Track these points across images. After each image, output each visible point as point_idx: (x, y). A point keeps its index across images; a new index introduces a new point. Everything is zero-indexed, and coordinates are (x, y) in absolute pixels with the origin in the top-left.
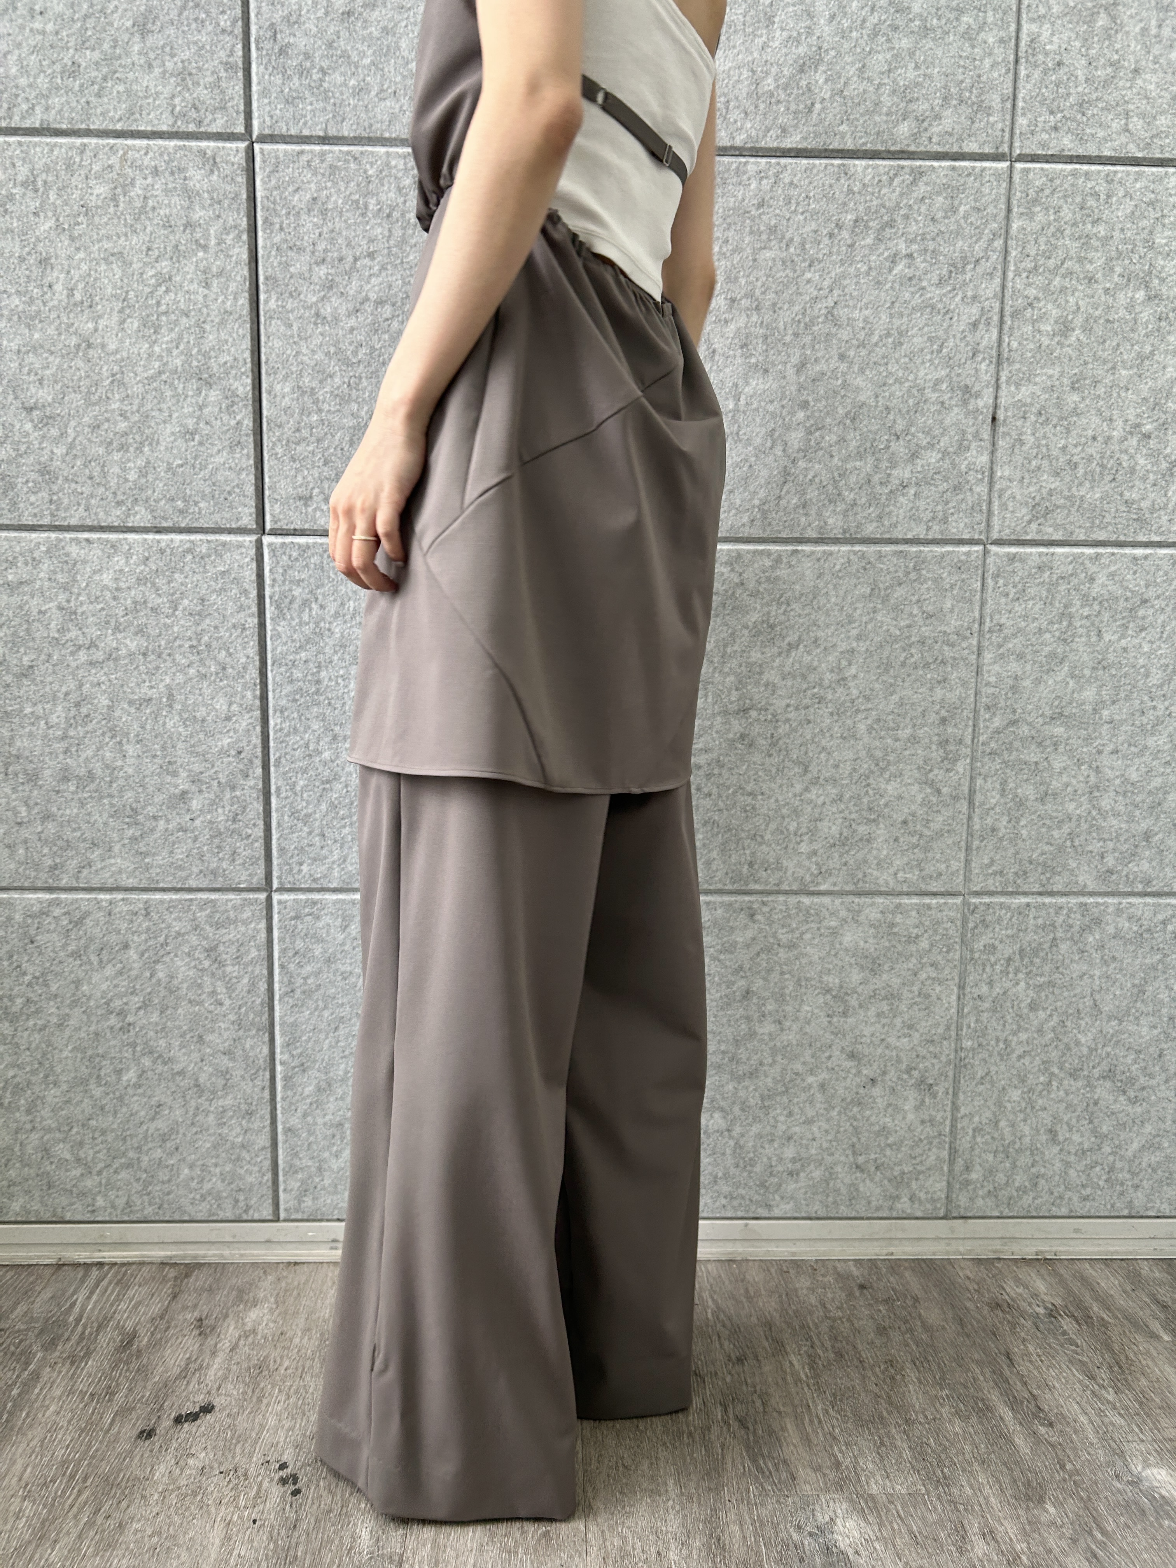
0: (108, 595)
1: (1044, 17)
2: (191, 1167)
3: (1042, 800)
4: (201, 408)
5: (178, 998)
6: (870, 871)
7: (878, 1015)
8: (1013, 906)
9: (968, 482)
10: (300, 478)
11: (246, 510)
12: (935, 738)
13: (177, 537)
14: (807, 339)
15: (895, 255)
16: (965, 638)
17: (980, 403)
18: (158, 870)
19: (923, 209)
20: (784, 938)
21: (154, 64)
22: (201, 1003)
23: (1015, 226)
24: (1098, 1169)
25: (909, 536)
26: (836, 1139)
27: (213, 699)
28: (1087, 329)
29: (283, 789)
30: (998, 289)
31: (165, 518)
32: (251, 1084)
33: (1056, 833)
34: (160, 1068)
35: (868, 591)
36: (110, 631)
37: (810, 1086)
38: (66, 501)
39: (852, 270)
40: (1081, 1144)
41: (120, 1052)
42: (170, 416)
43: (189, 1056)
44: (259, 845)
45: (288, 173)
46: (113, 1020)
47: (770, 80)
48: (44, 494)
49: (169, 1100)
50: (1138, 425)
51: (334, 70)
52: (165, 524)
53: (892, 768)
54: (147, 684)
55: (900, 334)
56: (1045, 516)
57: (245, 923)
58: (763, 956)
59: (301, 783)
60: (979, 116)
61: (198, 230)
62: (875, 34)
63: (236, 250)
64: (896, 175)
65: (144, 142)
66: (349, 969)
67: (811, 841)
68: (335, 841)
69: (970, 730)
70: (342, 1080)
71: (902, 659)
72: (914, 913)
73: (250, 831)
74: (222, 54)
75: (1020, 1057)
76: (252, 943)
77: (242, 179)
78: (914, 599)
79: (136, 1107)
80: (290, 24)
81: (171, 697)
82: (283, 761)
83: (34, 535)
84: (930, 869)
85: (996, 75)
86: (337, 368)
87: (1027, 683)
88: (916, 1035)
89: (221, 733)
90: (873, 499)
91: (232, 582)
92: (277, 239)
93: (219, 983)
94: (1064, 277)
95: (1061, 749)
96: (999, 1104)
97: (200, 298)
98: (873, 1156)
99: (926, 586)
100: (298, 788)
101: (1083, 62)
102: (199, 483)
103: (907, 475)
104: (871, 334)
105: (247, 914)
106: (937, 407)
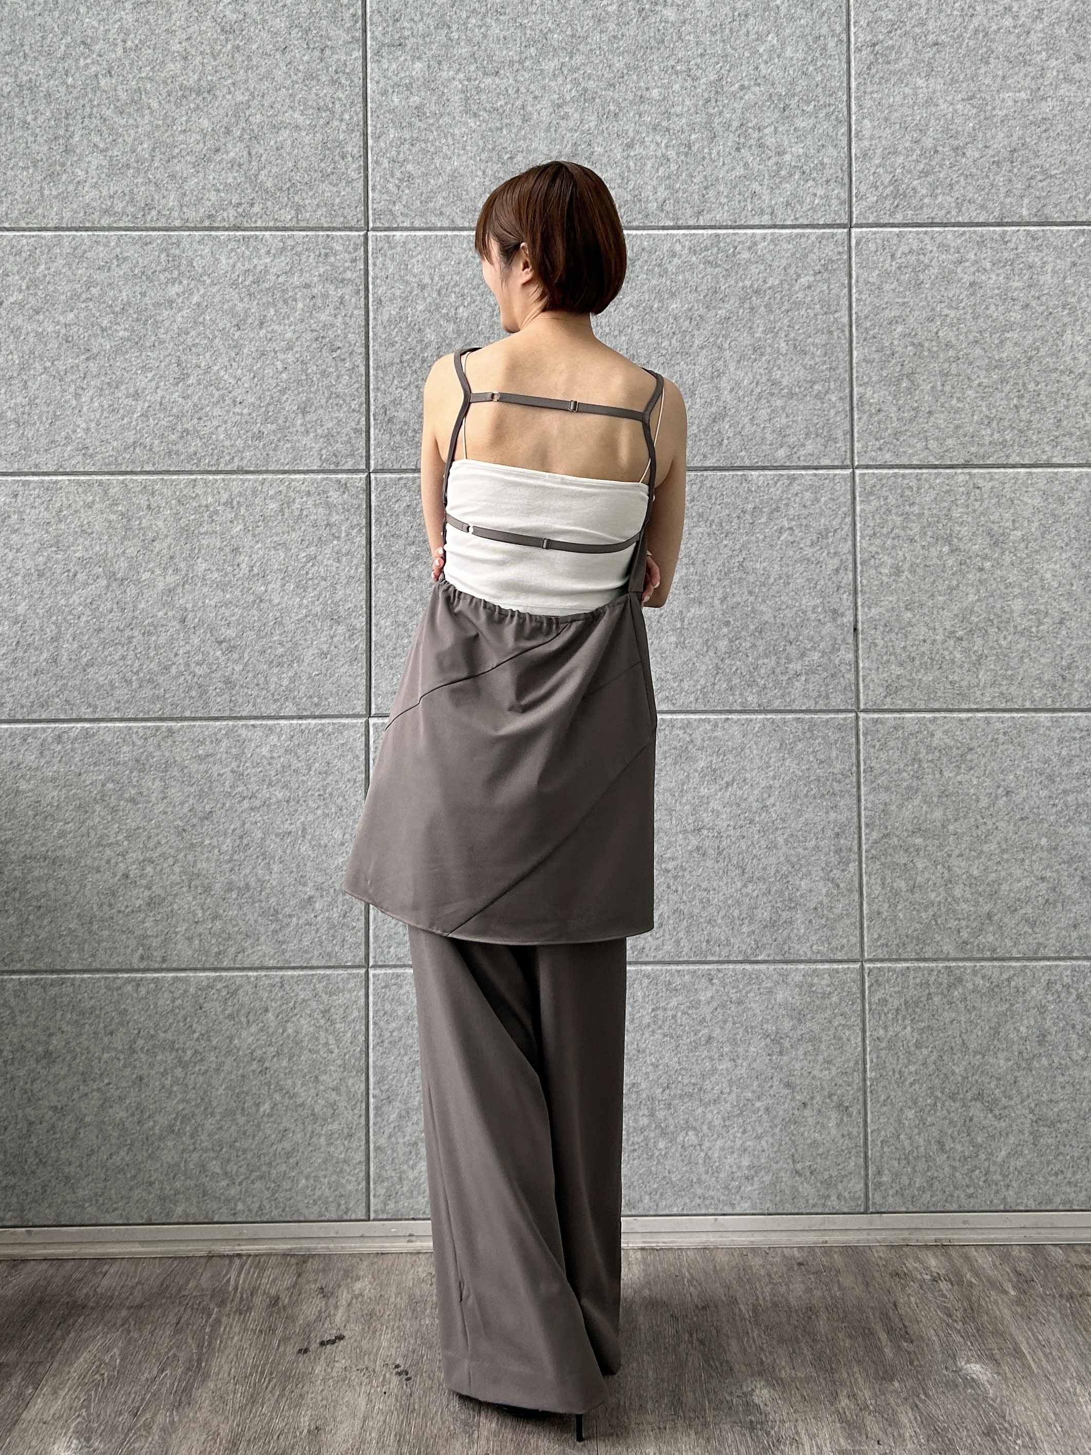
0: (265, 762)
1: (867, 383)
2: (307, 1178)
3: (912, 891)
4: (332, 638)
5: (301, 1048)
6: (793, 945)
7: (805, 1054)
8: (897, 969)
9: (841, 671)
11: (359, 703)
12: (832, 848)
13: (313, 722)
14: (726, 582)
15: (781, 528)
16: (847, 777)
17: (845, 620)
18: (290, 954)
19: (798, 499)
20: (734, 997)
21: (310, 431)
22: (317, 1052)
23: (858, 509)
24: (977, 1172)
25: (804, 708)
26: (779, 1150)
28: (913, 571)
30: (851, 547)
31: (305, 710)
32: (352, 1113)
33: (923, 915)
34: (287, 1101)
35: (779, 745)
36: (265, 786)
37: (758, 1110)
38: (240, 700)
39: (753, 538)
40: (963, 1152)
41: (259, 1089)
42: (312, 643)
43: (308, 1092)
44: (361, 934)
45: (391, 491)
46: (255, 1065)
47: (694, 427)
48: (226, 697)
49: (293, 1127)
50: (954, 632)
52: (305, 713)
53: (804, 870)
54: (289, 821)
55: (788, 577)
56: (896, 693)
57: (350, 991)
58: (720, 1010)
60: (829, 444)
61: (334, 527)
62: (759, 399)
63: (358, 539)
64: (778, 480)
65: (302, 476)
67: (750, 923)
69: (856, 841)
71: (805, 792)
72: (826, 976)
73: (354, 924)
74: (353, 424)
75: (911, 1084)
76: (354, 1007)
77: (363, 496)
78: (810, 750)
79: (268, 1132)
80: (395, 405)
81: (304, 830)
83: (218, 723)
84: (835, 943)
85: (838, 419)
87: (893, 807)
88: (834, 1069)
89: (337, 854)
90: (777, 683)
91: (349, 751)
92: (384, 531)
93: (331, 1036)
94: (894, 539)
95: (921, 853)
96: (899, 1121)
97: (334, 569)
98: (808, 1164)
99: (817, 741)
101: (895, 409)
102: (328, 686)
103: (799, 668)
104: (769, 578)
105: (351, 985)
106: (817, 623)
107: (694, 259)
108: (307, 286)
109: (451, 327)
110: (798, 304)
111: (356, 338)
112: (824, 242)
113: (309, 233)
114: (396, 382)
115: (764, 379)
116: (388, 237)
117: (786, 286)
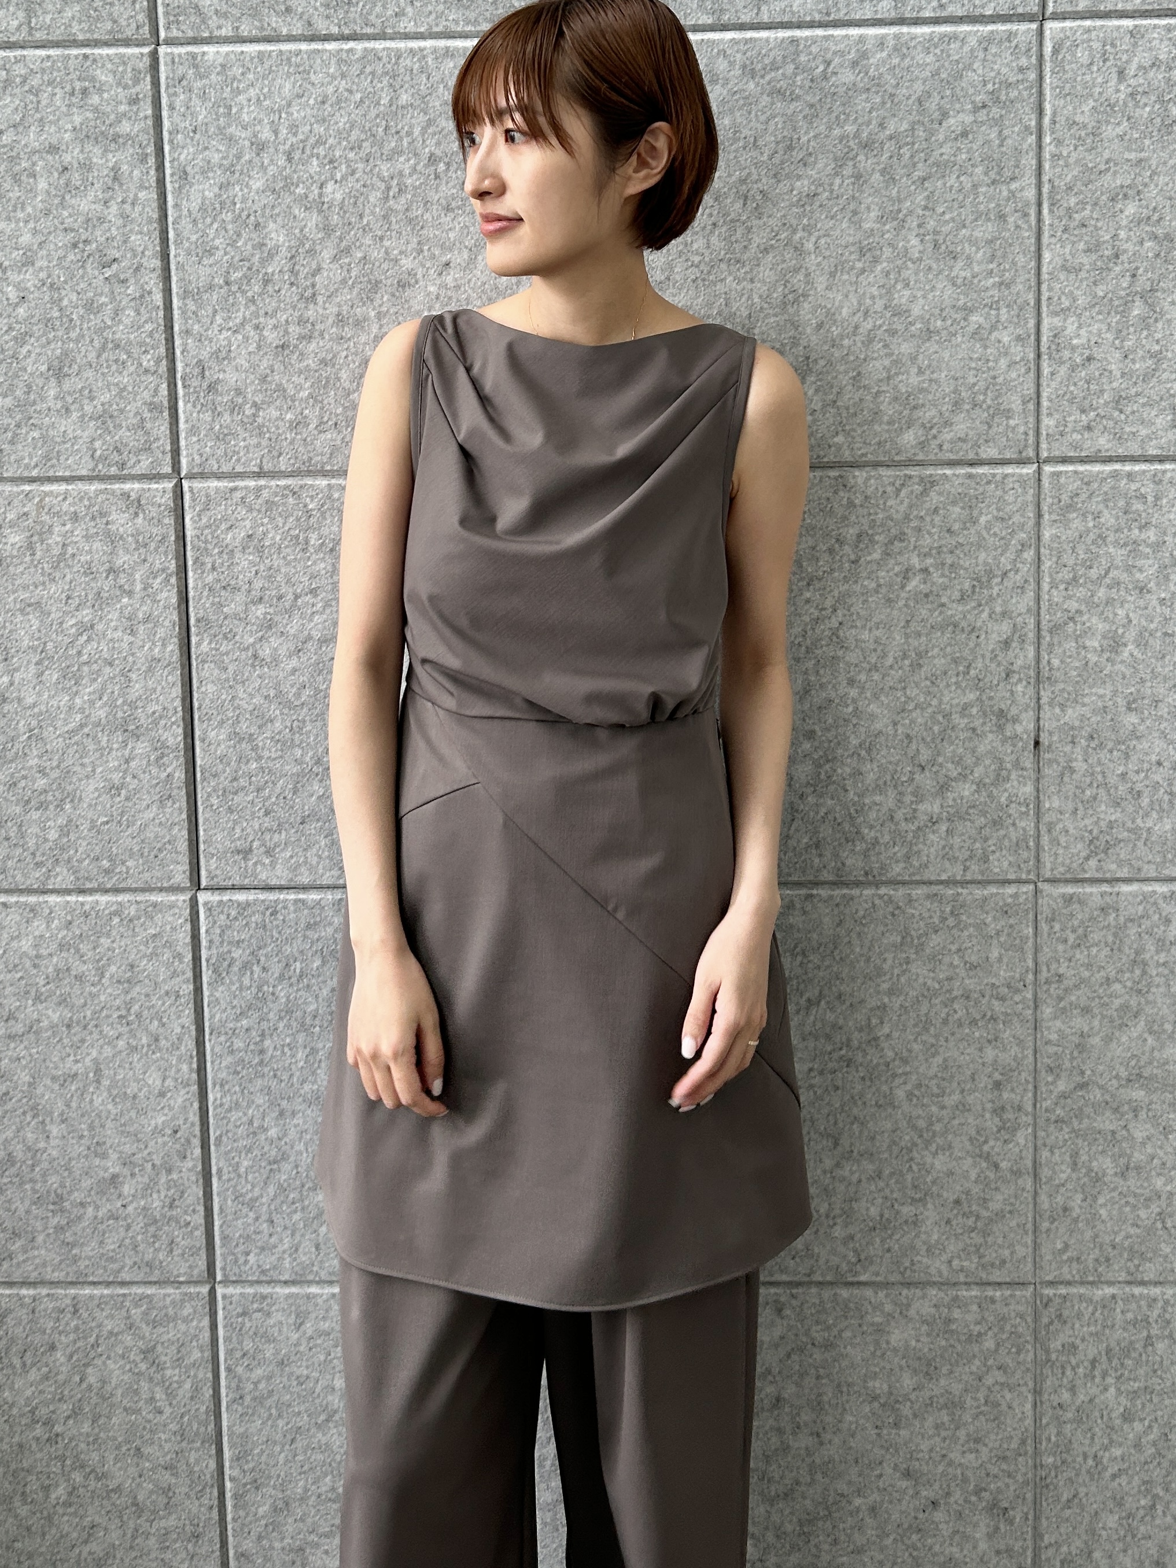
0: (28, 964)
1: (1069, 309)
3: (1122, 1176)
4: (127, 761)
5: (112, 1405)
6: (919, 1258)
7: (937, 1427)
8: (1095, 1298)
9: (1010, 816)
10: (238, 830)
11: (180, 868)
12: (989, 1106)
13: (103, 899)
14: (810, 664)
15: (907, 570)
16: (1017, 991)
17: (1019, 729)
18: (87, 1263)
19: (937, 519)
20: (819, 1336)
21: (72, 408)
22: (138, 1411)
23: (1047, 534)
25: (944, 877)
27: (145, 1073)
28: (1142, 643)
29: (225, 1170)
30: (1031, 603)
31: (89, 879)
32: (197, 1503)
33: (1143, 1214)
34: (92, 1484)
35: (899, 939)
36: (30, 1002)
37: (858, 1510)
39: (857, 588)
41: (48, 1466)
42: (94, 771)
43: (126, 1471)
44: (200, 1233)
45: (218, 511)
46: (39, 1430)
49: (103, 1521)
51: (269, 404)
52: (88, 885)
53: (940, 1141)
54: (72, 1058)
55: (919, 655)
56: (1106, 851)
57: (186, 1320)
58: (795, 1357)
59: (246, 1163)
60: (996, 420)
61: (122, 575)
62: (870, 340)
63: (165, 595)
64: (903, 485)
65: (63, 487)
66: (305, 1372)
67: (847, 1225)
68: (285, 1228)
69: (1030, 1095)
70: (302, 1499)
71: (943, 1015)
72: (975, 1308)
73: (188, 1218)
74: (146, 395)
75: (1114, 1476)
76: (194, 1343)
77: (169, 521)
78: (954, 948)
79: (66, 1528)
80: (220, 361)
81: (98, 1071)
82: (225, 1139)
84: (990, 1256)
85: (1014, 375)
86: (278, 712)
88: (984, 1451)
89: (155, 1110)
90: (898, 837)
91: (164, 946)
92: (210, 578)
93: (157, 1389)
94: (1109, 587)
95: (1143, 1115)
96: (1092, 1532)
97: (125, 645)
99: (966, 933)
100: (242, 1170)
101: (1118, 355)
102: (126, 841)
103: (936, 809)
104: (884, 656)
105: (187, 1310)
106: (969, 734)
107: (751, 85)
108: (53, 149)
109: (313, 220)
110: (943, 167)
111: (144, 242)
112: (993, 49)
113: (52, 52)
114: (219, 320)
115: (879, 305)
116: (194, 56)
117: (921, 133)
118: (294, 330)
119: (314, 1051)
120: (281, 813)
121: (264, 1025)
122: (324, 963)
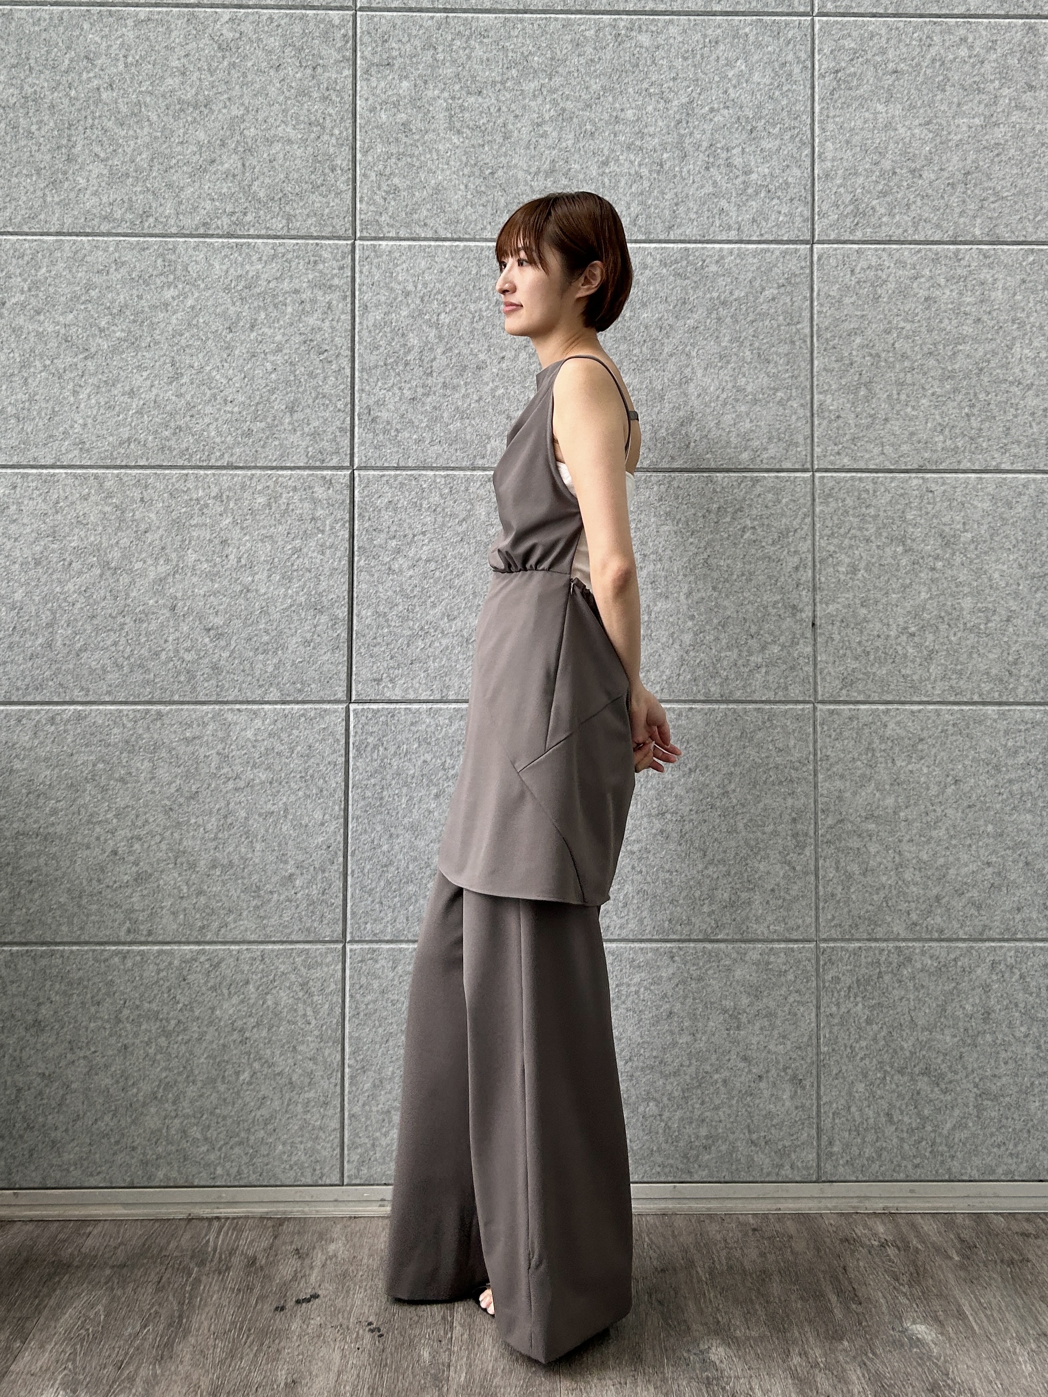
0: (250, 744)
1: (827, 391)
2: (284, 1144)
3: (864, 875)
4: (315, 627)
5: (280, 1019)
6: (751, 925)
7: (761, 1029)
8: (850, 949)
9: (800, 664)
10: (375, 667)
11: (340, 689)
12: (790, 832)
13: (296, 707)
14: (692, 578)
15: (744, 527)
16: (804, 765)
17: (804, 616)
18: (272, 929)
19: (760, 501)
20: (695, 974)
21: (297, 429)
23: (817, 510)
24: (924, 1143)
25: (764, 699)
26: (736, 1121)
27: (313, 811)
28: (868, 569)
29: (356, 871)
30: (810, 547)
31: (289, 695)
32: (328, 1082)
33: (875, 897)
34: (266, 1070)
35: (739, 734)
36: (249, 768)
37: (716, 1082)
38: (227, 686)
39: (718, 536)
40: (910, 1124)
41: (240, 1058)
42: (296, 632)
43: (286, 1061)
44: (339, 910)
45: (373, 488)
46: (235, 1036)
47: (663, 430)
48: (214, 682)
49: (271, 1095)
50: (906, 628)
51: (404, 430)
52: (288, 699)
53: (762, 853)
54: (272, 802)
55: (750, 574)
56: (851, 685)
57: (328, 965)
59: (368, 867)
60: (791, 448)
61: (319, 521)
62: (725, 404)
63: (341, 533)
64: (742, 481)
65: (289, 472)
66: (396, 997)
67: (710, 905)
68: (389, 907)
69: (812, 826)
70: (391, 1079)
71: (764, 779)
72: (782, 955)
73: (333, 901)
74: (338, 423)
75: (862, 1059)
76: (332, 980)
77: (347, 492)
78: (770, 739)
79: (248, 1099)
80: (379, 406)
81: (286, 810)
82: (357, 852)
83: (205, 707)
84: (791, 923)
85: (800, 424)
86: (401, 600)
87: (848, 794)
88: (789, 1043)
89: (318, 834)
90: (739, 675)
91: (330, 735)
92: (366, 525)
93: (309, 1008)
94: (851, 539)
95: (874, 839)
96: (850, 1094)
97: (318, 561)
98: (762, 1134)
99: (776, 731)
100: (366, 871)
101: (853, 416)
102: (311, 673)
103: (760, 660)
104: (732, 574)
105: (329, 959)
106: (777, 618)
107: (665, 271)
108: (296, 291)
109: (433, 333)
110: (763, 316)
111: (342, 341)
112: (788, 257)
113: (299, 241)
114: (380, 384)
115: (730, 385)
116: (375, 246)
117: (751, 298)
118: (420, 390)
119: (411, 798)
120: (400, 658)
121: (384, 782)
122: (419, 746)
